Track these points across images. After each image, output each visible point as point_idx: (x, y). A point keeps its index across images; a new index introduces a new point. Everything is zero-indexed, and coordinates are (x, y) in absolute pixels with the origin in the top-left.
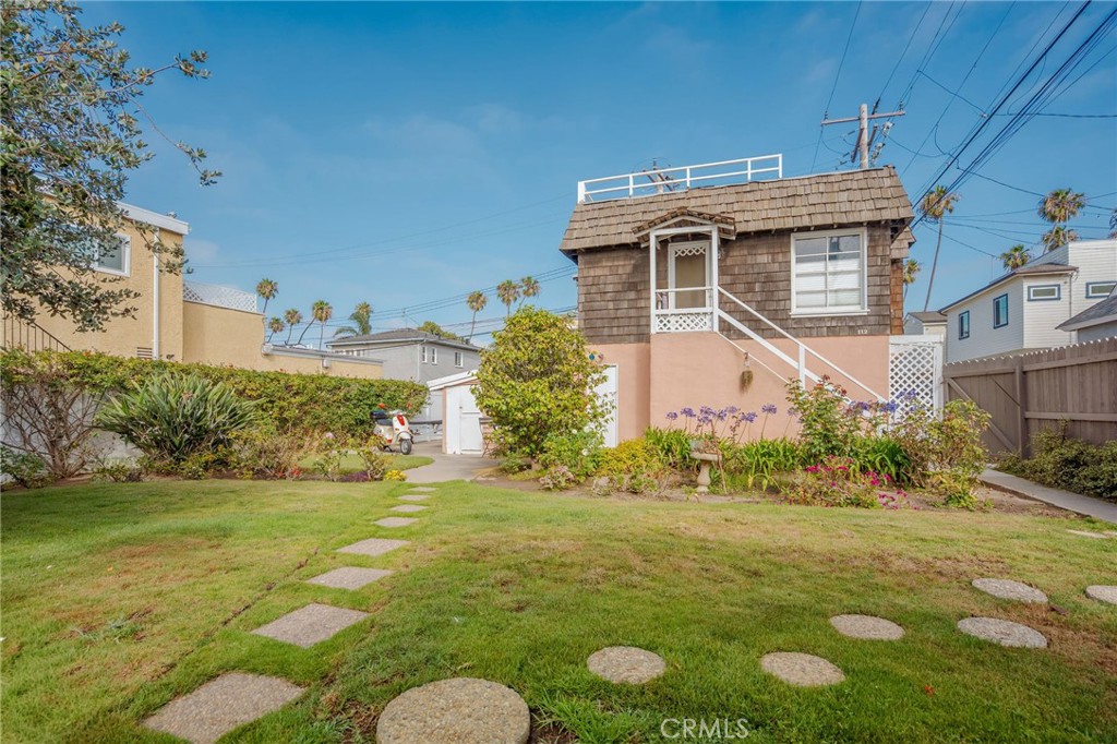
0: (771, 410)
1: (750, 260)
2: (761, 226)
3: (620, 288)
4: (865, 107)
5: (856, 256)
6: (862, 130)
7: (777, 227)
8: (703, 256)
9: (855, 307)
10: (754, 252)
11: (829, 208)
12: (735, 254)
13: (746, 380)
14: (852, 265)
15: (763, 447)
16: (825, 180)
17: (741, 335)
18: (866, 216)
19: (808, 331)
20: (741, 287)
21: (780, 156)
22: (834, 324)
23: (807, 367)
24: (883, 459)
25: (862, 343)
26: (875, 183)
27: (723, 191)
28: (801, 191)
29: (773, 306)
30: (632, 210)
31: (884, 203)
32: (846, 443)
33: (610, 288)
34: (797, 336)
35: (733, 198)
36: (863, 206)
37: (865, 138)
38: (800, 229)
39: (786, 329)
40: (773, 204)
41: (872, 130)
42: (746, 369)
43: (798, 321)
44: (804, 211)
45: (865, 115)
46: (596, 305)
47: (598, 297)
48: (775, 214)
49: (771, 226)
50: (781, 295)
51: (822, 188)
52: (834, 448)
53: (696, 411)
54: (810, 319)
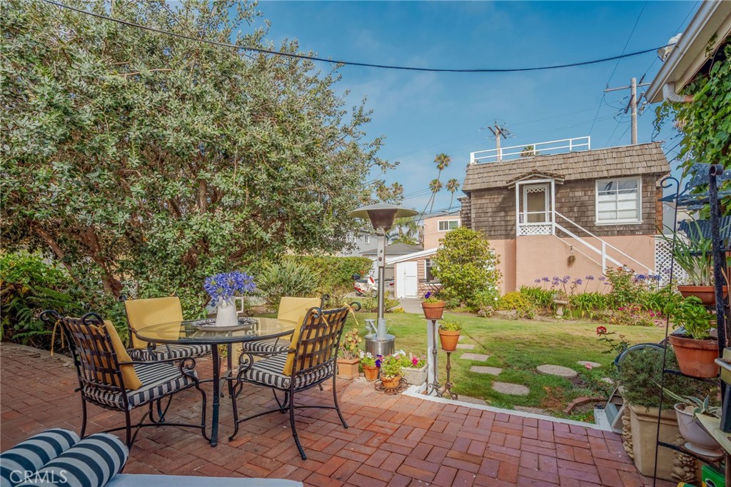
0: (591, 278)
1: (571, 195)
2: (578, 177)
3: (495, 210)
4: (634, 80)
5: (636, 191)
6: (633, 96)
7: (588, 177)
8: (543, 193)
9: (634, 219)
10: (573, 190)
11: (619, 166)
12: (562, 191)
13: (571, 261)
14: (633, 196)
15: (585, 297)
16: (616, 150)
17: (566, 235)
18: (641, 171)
19: (605, 233)
20: (566, 209)
21: (589, 137)
22: (622, 229)
23: (607, 254)
24: (654, 304)
25: (639, 239)
26: (647, 152)
27: (555, 157)
28: (602, 157)
29: (585, 219)
30: (503, 168)
31: (653, 163)
32: (636, 297)
33: (490, 210)
34: (599, 236)
35: (562, 161)
36: (640, 165)
37: (635, 100)
38: (601, 178)
39: (593, 232)
40: (585, 164)
41: (639, 96)
42: (571, 255)
43: (600, 227)
44: (604, 168)
45: (635, 85)
46: (482, 219)
47: (483, 215)
48: (586, 170)
49: (584, 177)
50: (590, 213)
51: (614, 155)
52: (630, 299)
53: (551, 279)
54: (607, 226)
